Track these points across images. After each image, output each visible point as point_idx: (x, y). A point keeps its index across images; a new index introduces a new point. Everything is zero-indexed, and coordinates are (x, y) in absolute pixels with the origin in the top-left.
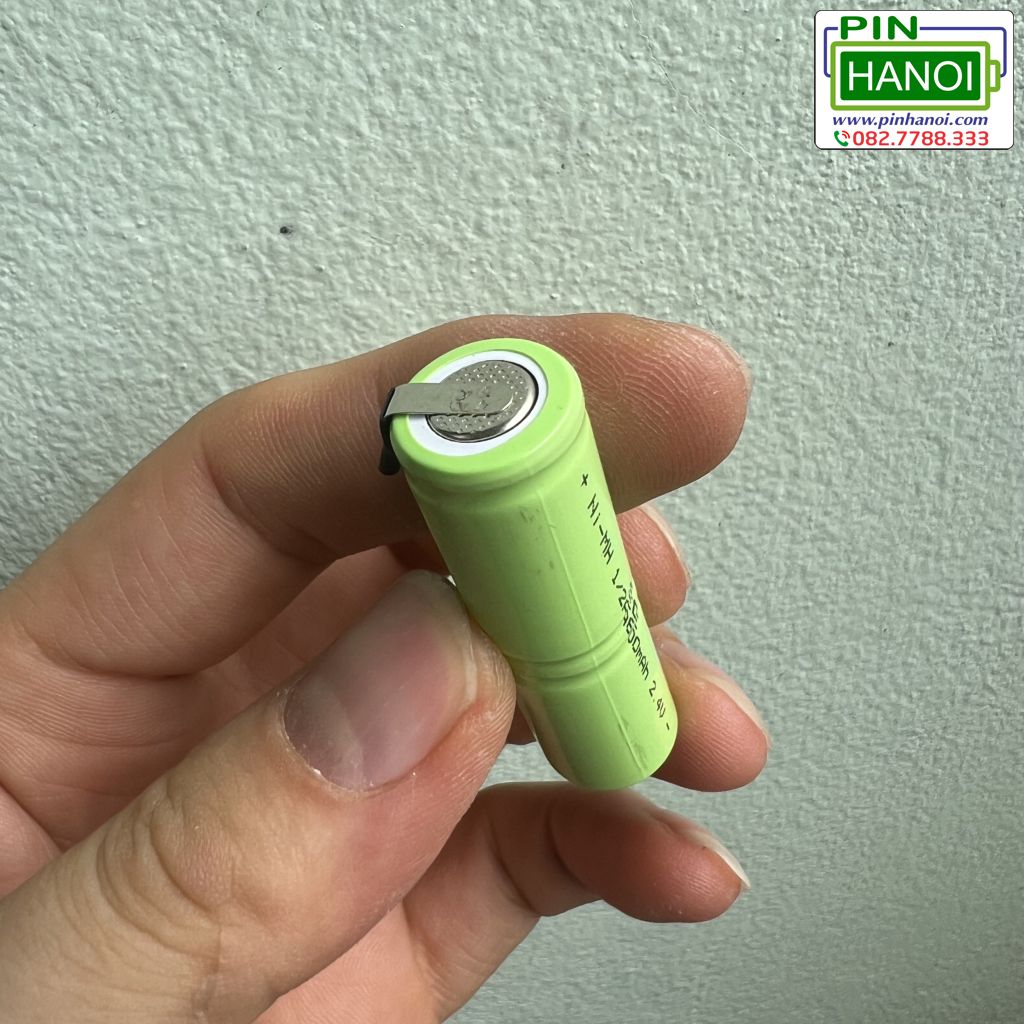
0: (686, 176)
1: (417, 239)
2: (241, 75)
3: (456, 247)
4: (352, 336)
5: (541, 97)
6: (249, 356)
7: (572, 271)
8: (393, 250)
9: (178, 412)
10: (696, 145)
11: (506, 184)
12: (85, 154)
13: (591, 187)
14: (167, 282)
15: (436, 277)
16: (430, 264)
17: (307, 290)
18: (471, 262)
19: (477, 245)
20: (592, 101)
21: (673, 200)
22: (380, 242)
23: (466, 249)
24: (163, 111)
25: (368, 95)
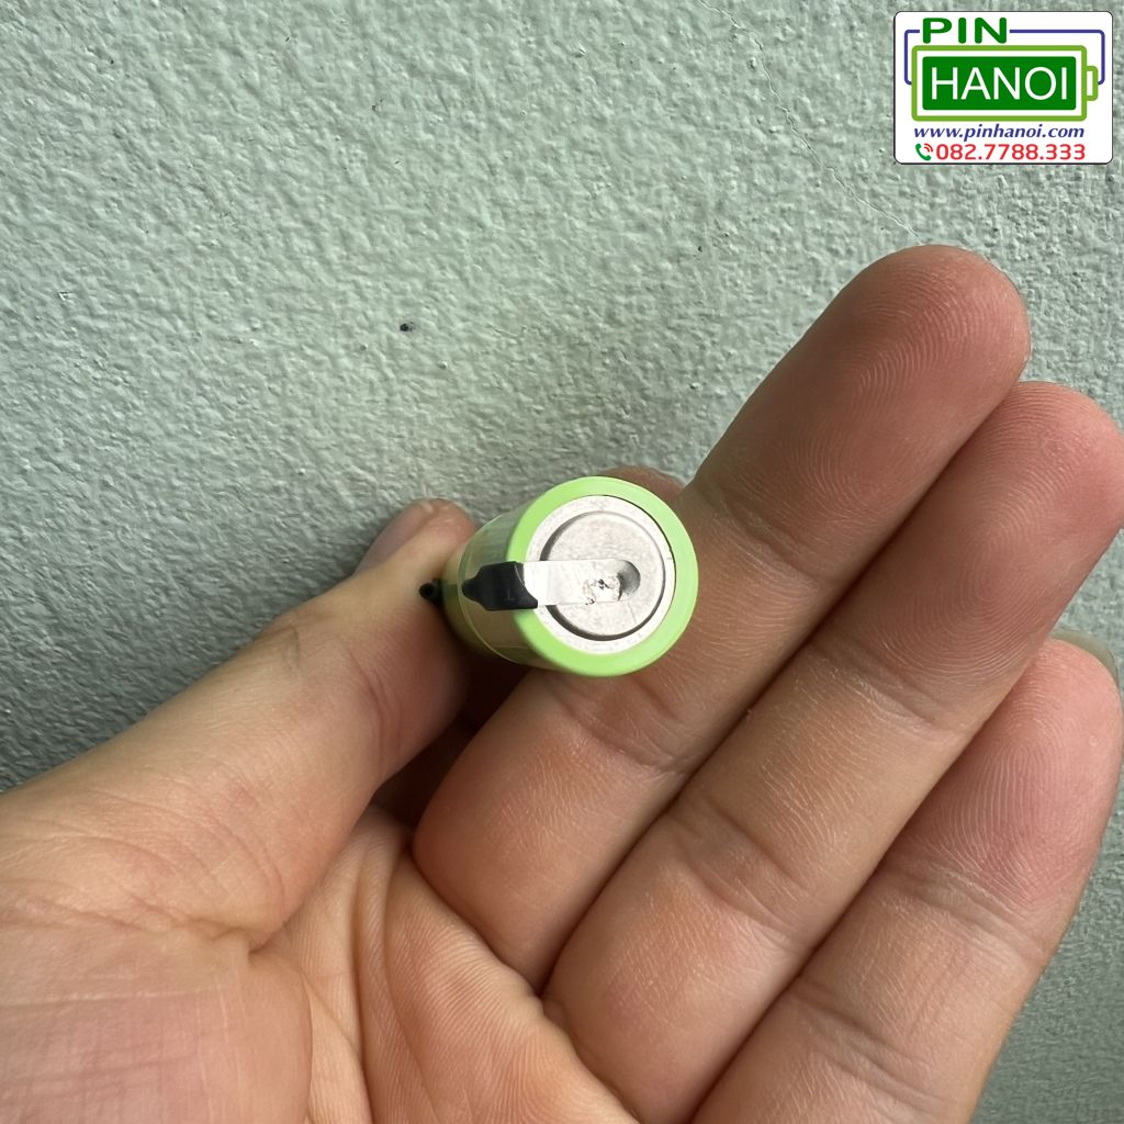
0: (835, 253)
1: (546, 331)
2: (357, 171)
3: (586, 337)
4: (478, 435)
5: (673, 178)
6: (370, 459)
7: (714, 359)
8: (520, 343)
9: (297, 520)
10: (845, 220)
11: (639, 270)
12: (198, 258)
13: (731, 269)
14: (284, 386)
15: (566, 369)
16: (559, 356)
17: (430, 388)
18: (604, 353)
19: (609, 335)
20: (729, 179)
21: (822, 279)
22: (507, 335)
23: (597, 339)
24: (277, 211)
25: (490, 185)
